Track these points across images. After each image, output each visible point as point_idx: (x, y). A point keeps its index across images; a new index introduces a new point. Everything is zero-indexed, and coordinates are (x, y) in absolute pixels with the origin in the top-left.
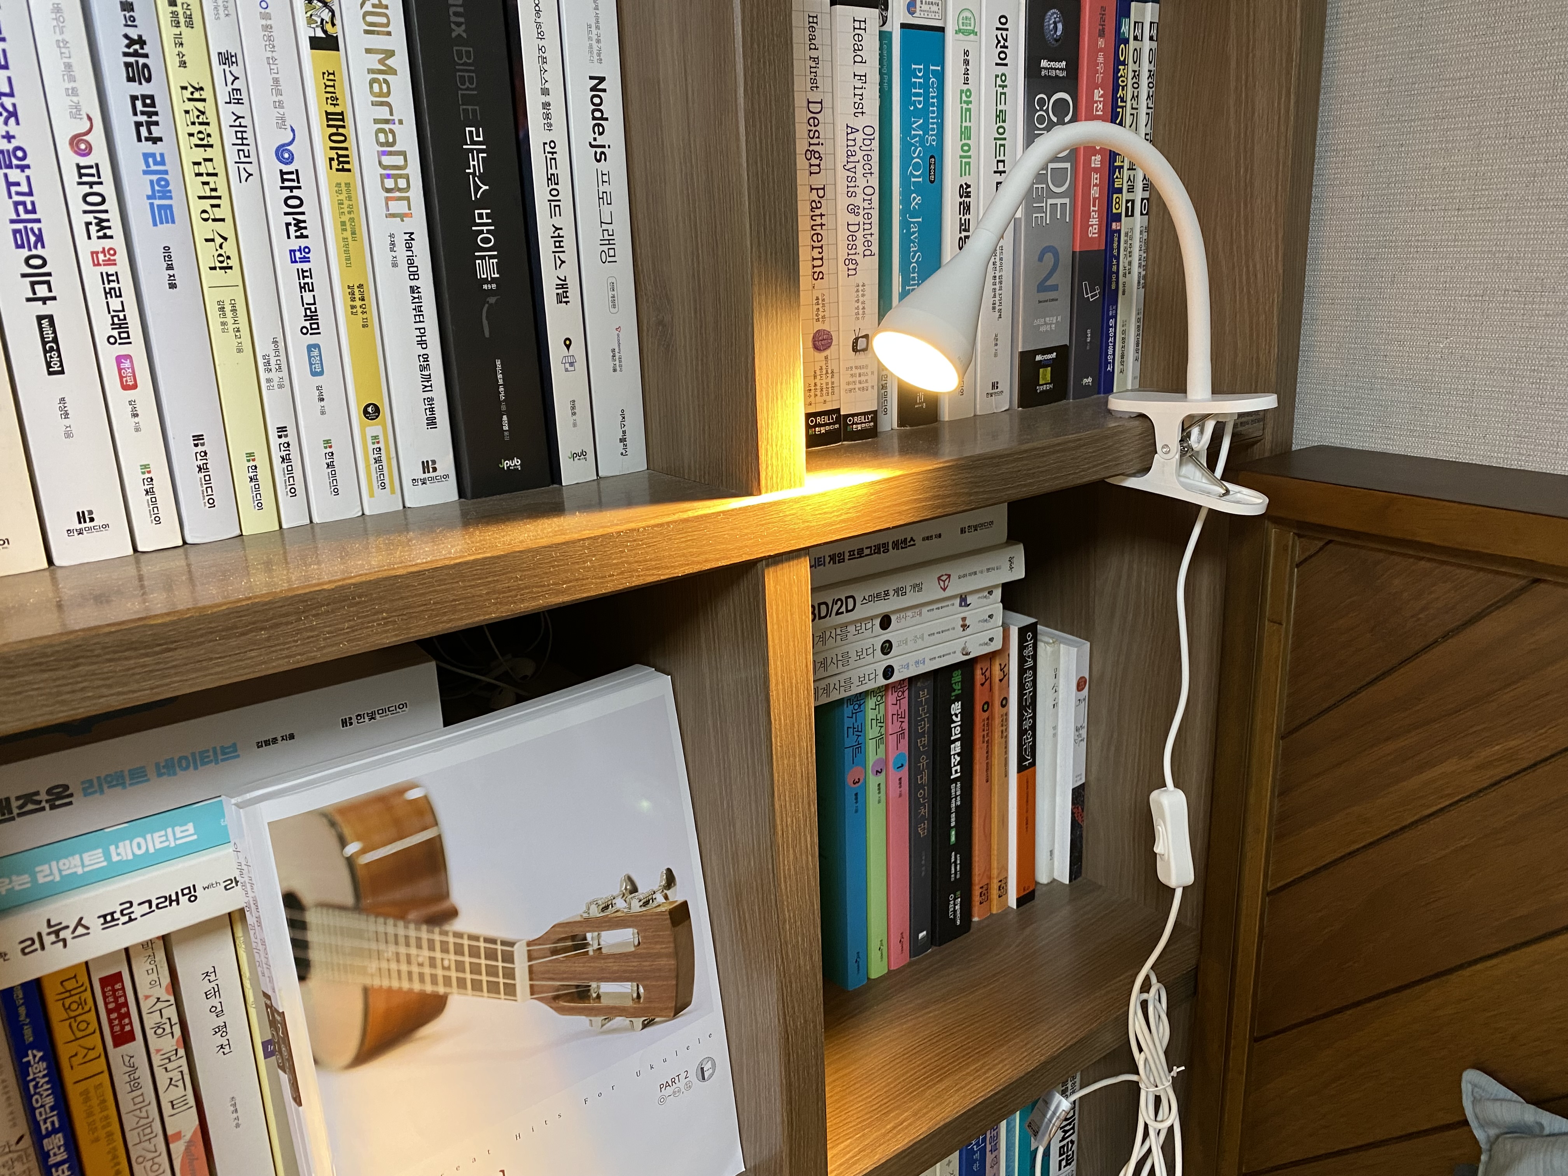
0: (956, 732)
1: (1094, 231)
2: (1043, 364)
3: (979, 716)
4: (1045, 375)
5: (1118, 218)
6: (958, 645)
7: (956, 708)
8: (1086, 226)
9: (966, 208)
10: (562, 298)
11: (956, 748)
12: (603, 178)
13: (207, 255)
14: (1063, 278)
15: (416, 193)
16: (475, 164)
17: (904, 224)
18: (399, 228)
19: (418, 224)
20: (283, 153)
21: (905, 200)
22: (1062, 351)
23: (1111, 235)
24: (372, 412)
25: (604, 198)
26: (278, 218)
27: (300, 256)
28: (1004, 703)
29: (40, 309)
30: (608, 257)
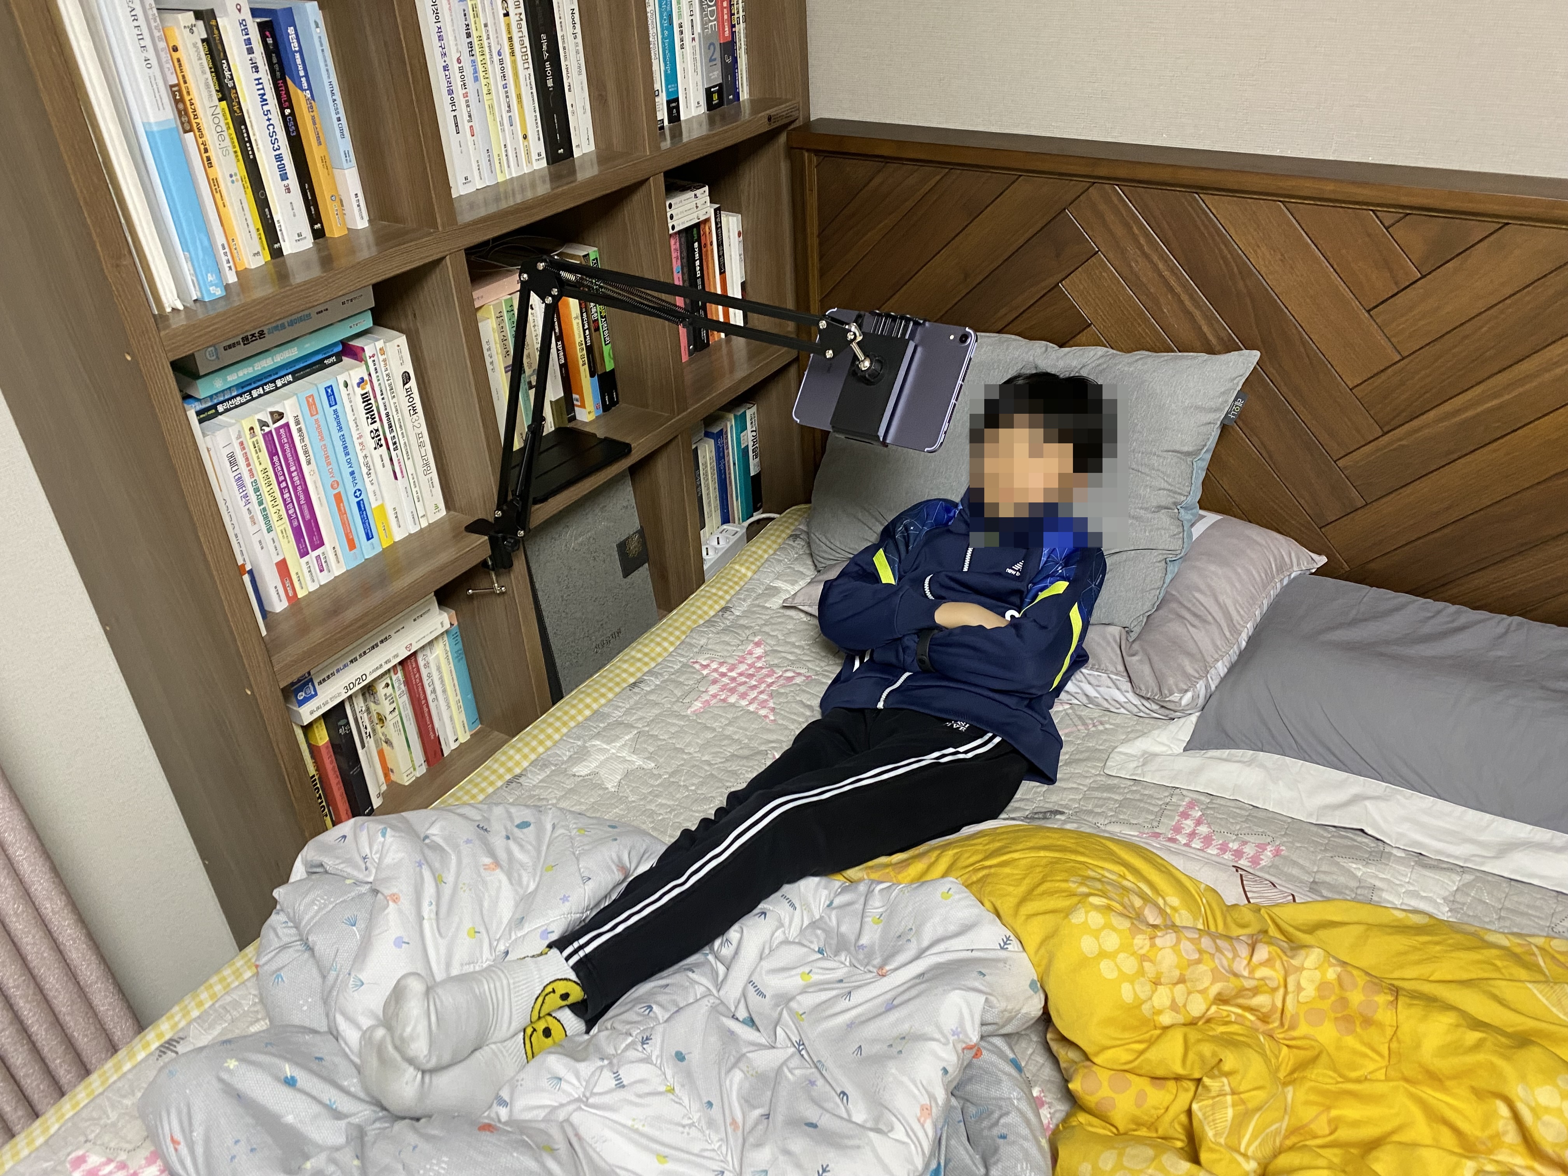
0: (697, 256)
1: (727, 34)
2: (714, 92)
3: (704, 250)
4: (715, 96)
5: (734, 26)
6: (695, 215)
7: (696, 245)
8: (724, 31)
9: (681, 32)
10: (570, 90)
11: (698, 263)
12: (577, 45)
13: (485, 91)
14: (717, 55)
15: (530, 60)
16: (545, 47)
17: (663, 43)
18: (527, 72)
19: (531, 71)
20: (499, 54)
21: (663, 34)
22: (720, 85)
23: (733, 34)
24: (525, 137)
25: (577, 52)
26: (499, 75)
27: (505, 86)
28: (711, 244)
29: (454, 113)
30: (580, 73)
